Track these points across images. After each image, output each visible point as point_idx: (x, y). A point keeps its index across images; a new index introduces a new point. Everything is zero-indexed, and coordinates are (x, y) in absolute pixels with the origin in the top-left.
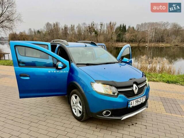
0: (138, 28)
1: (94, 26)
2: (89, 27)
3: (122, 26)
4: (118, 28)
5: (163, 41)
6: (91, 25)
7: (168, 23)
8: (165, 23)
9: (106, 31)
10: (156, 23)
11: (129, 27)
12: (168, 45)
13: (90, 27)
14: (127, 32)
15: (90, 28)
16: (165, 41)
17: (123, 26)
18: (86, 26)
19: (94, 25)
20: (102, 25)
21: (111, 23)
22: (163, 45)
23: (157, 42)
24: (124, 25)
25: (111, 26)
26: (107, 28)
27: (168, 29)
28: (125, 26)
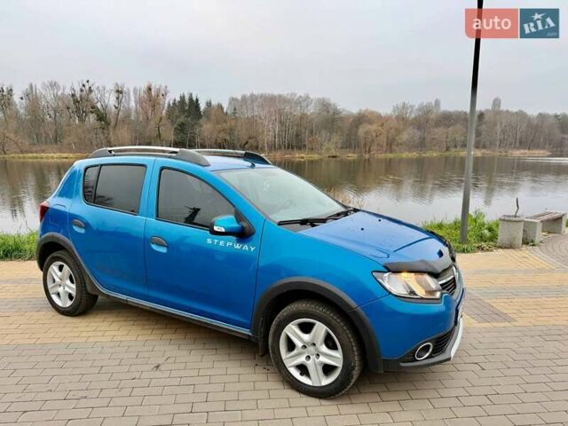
0: (235, 109)
1: (92, 95)
2: (73, 95)
3: (187, 100)
4: (174, 104)
5: (301, 147)
6: (82, 91)
7: (307, 97)
8: (300, 97)
9: (136, 112)
10: (280, 96)
11: (209, 104)
12: (316, 157)
13: (78, 96)
14: (204, 119)
15: (76, 101)
16: (305, 146)
17: (191, 99)
18: (60, 93)
19: (90, 90)
20: (121, 92)
21: (150, 89)
22: (303, 158)
23: (288, 148)
24: (194, 99)
25: (151, 98)
26: (140, 101)
27: (309, 114)
28: (197, 100)
